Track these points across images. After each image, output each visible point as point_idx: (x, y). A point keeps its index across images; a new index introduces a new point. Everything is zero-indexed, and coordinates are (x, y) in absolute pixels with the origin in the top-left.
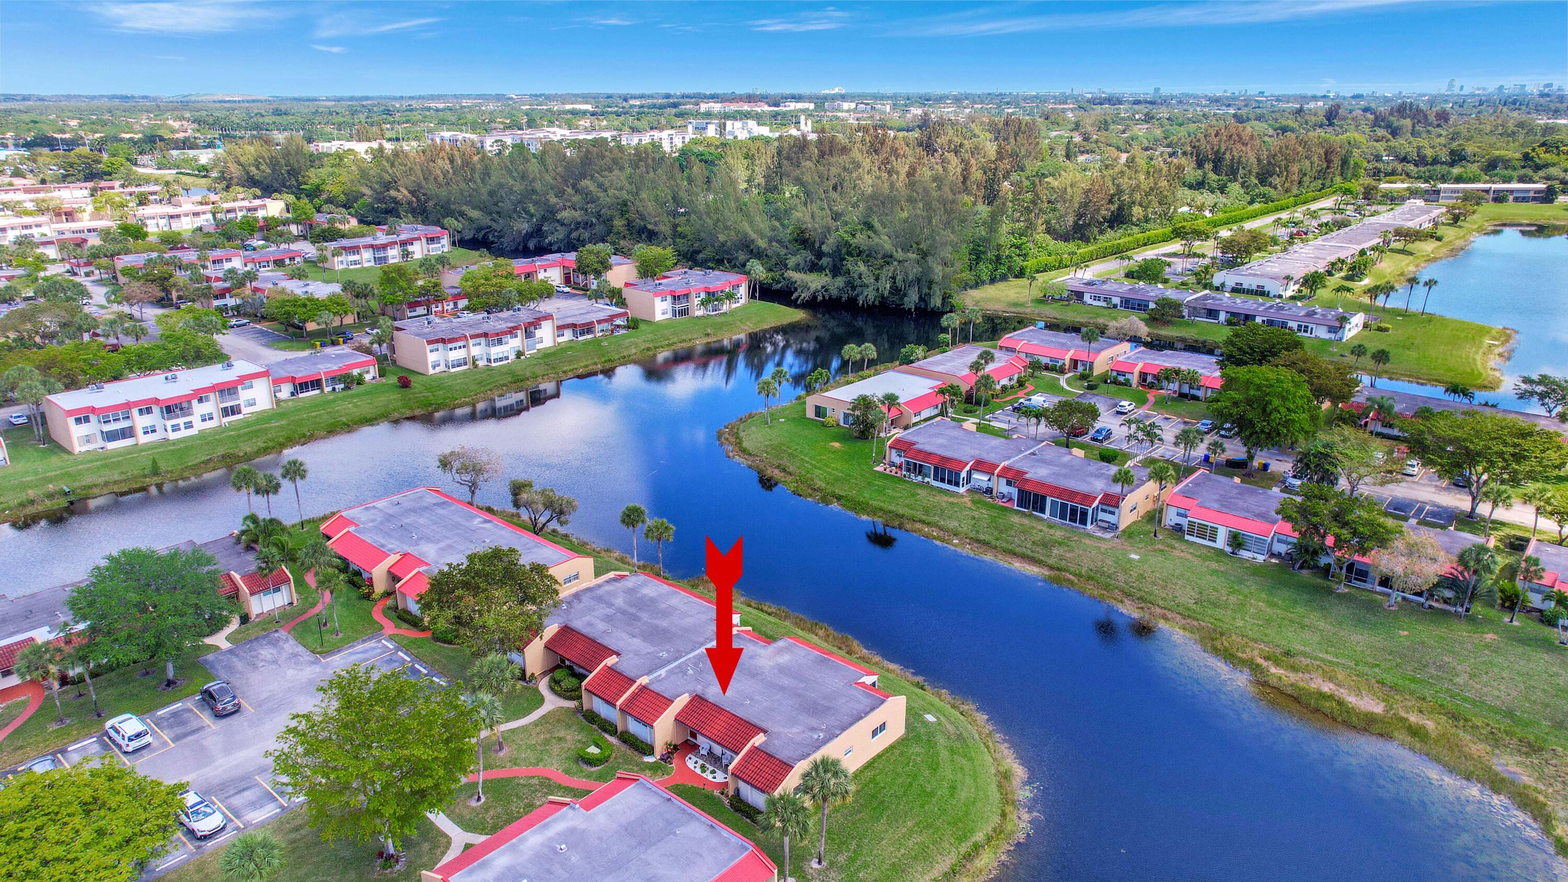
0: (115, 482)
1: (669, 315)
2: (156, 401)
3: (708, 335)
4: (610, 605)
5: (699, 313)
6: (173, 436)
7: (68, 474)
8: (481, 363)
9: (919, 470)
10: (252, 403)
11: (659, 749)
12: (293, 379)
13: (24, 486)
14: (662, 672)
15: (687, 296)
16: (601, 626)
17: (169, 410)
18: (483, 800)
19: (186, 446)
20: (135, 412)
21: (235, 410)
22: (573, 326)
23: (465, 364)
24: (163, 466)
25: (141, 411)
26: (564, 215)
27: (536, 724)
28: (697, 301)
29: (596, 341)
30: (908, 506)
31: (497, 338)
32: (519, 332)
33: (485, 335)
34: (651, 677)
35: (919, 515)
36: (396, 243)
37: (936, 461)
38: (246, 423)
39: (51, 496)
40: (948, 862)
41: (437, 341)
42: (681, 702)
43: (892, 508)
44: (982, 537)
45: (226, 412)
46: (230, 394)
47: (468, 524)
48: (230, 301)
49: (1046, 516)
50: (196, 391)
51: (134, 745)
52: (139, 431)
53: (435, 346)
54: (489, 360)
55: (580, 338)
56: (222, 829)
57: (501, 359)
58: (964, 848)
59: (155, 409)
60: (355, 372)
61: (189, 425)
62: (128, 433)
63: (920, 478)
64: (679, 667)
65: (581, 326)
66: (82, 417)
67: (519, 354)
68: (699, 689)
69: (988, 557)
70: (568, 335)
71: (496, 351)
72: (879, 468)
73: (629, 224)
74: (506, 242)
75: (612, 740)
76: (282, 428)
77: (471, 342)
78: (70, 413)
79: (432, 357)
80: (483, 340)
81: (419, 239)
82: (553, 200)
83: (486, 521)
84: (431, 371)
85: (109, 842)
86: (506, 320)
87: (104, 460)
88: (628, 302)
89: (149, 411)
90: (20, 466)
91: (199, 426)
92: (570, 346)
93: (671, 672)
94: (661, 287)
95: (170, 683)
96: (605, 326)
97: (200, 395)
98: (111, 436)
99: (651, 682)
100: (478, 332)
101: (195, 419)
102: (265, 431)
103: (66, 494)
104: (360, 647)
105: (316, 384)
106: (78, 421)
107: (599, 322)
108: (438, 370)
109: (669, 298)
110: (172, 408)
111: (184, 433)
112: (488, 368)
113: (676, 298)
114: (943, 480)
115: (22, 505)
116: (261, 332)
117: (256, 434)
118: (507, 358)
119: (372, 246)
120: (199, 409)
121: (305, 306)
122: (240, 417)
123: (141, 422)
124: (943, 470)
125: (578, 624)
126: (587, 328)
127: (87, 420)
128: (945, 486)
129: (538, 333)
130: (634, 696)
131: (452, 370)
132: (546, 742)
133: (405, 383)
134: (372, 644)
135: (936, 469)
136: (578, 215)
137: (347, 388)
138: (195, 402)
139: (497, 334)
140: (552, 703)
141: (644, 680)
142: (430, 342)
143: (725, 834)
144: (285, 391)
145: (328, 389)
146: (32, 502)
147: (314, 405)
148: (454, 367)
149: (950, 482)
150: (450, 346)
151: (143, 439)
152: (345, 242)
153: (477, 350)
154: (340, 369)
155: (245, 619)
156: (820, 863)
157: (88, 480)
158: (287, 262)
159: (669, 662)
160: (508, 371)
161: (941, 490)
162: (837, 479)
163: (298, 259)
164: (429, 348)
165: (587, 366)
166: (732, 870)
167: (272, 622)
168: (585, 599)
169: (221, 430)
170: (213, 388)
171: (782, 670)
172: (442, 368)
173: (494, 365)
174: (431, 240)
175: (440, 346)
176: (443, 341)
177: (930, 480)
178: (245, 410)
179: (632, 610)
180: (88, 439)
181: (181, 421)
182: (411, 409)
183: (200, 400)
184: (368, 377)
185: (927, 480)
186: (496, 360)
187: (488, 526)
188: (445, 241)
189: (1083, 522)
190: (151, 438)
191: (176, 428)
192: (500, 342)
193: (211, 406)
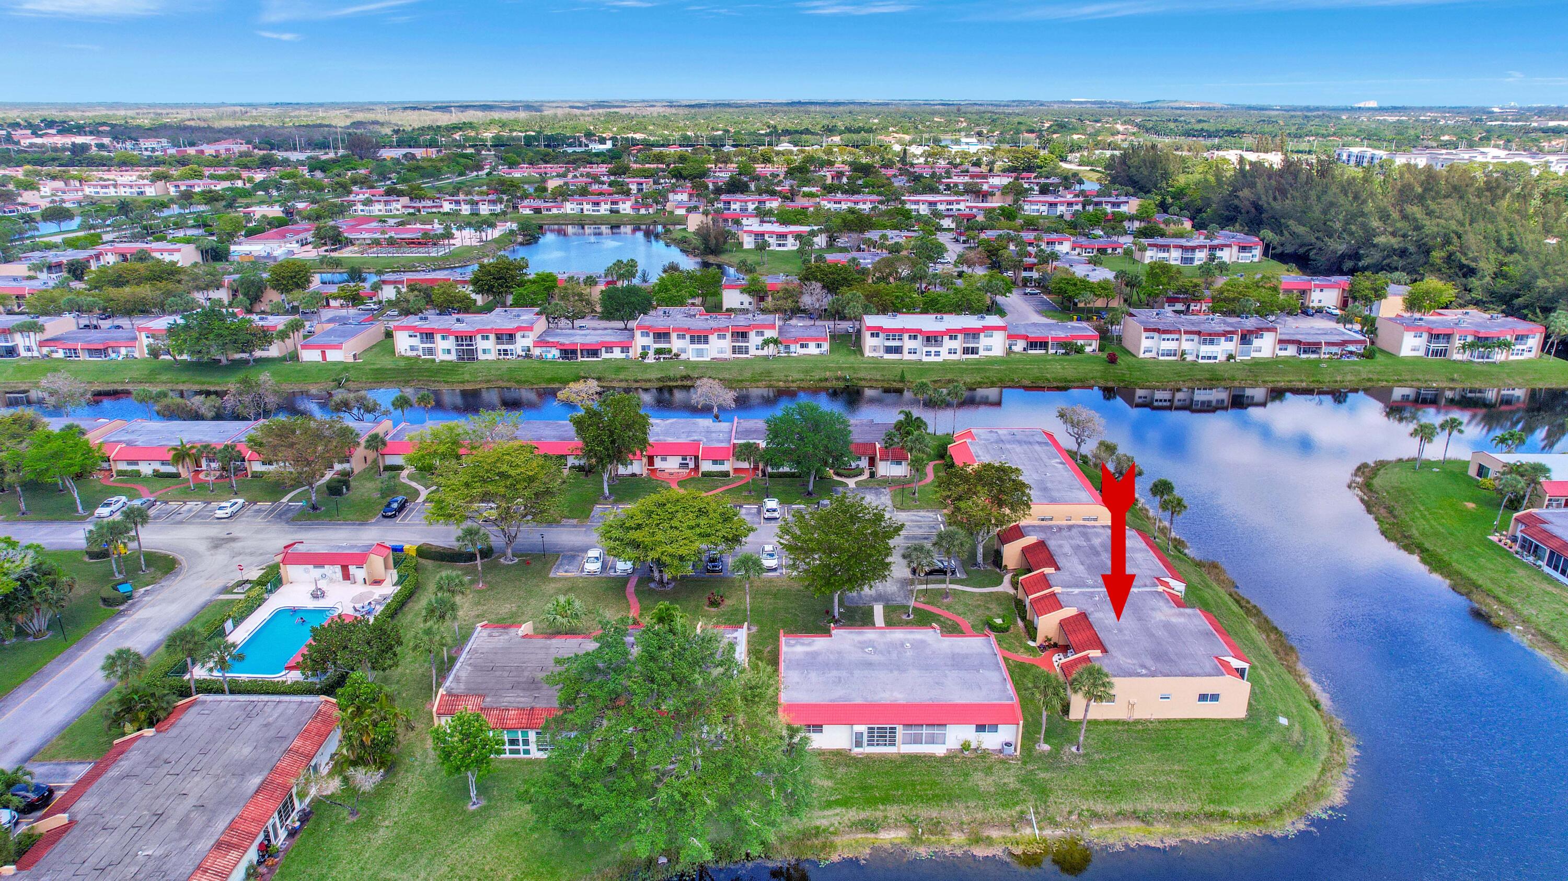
0: (876, 380)
1: (1421, 353)
2: (920, 331)
3: (1453, 380)
4: (1088, 539)
5: (1457, 356)
6: (926, 359)
7: (854, 368)
8: (1189, 358)
9: (1535, 551)
10: (989, 349)
11: (1040, 639)
12: (1026, 337)
13: (826, 369)
14: (1076, 591)
15: (1448, 337)
16: (1067, 549)
17: (928, 339)
18: (912, 617)
19: (932, 367)
20: (906, 336)
21: (974, 351)
22: (1298, 342)
23: (1175, 355)
24: (908, 376)
25: (910, 337)
26: (1381, 240)
27: (981, 594)
28: (1458, 343)
29: (1319, 361)
30: (1492, 579)
31: (1210, 337)
32: (1235, 337)
33: (1199, 333)
34: (1065, 590)
35: (1499, 592)
36: (1205, 247)
37: (1555, 545)
38: (978, 362)
39: (838, 379)
40: (1186, 807)
41: (1154, 330)
42: (1069, 612)
43: (1474, 576)
44: (1554, 633)
45: (966, 351)
46: (974, 338)
47: (1046, 460)
48: (1035, 275)
50: (948, 330)
51: (768, 515)
52: (906, 351)
53: (1152, 334)
54: (1197, 356)
55: (1303, 356)
56: (775, 570)
57: (1209, 358)
58: (1209, 808)
59: (920, 337)
60: (1080, 342)
61: (937, 354)
62: (898, 350)
63: (1531, 559)
64: (1092, 593)
65: (1305, 344)
66: (876, 332)
67: (1230, 357)
68: (1089, 609)
69: (1544, 654)
70: (1291, 351)
71: (1206, 350)
72: (1494, 538)
73: (1449, 258)
74: (1322, 261)
75: (1020, 623)
76: (999, 371)
77: (1184, 337)
78: (869, 328)
79: (1145, 343)
80: (1196, 337)
81: (1230, 246)
82: (1375, 223)
83: (1061, 463)
84: (1141, 356)
85: (698, 531)
86: (1229, 324)
87: (877, 364)
88: (1379, 332)
89: (915, 337)
90: (836, 357)
91: (944, 356)
92: (1286, 361)
93: (1083, 594)
94: (1421, 323)
95: (810, 494)
96: (1334, 349)
97: (952, 334)
98: (889, 350)
99: (1062, 593)
100: (1194, 329)
101: (944, 351)
102: (985, 370)
103: (845, 379)
104: (922, 513)
105: (1044, 345)
106: (872, 335)
107: (1328, 344)
108: (1148, 355)
109: (1425, 336)
110: (932, 338)
111: (932, 359)
112: (1194, 363)
113: (1435, 336)
114: (1555, 567)
115: (821, 380)
116: (1044, 302)
117: (979, 370)
118: (1215, 358)
119: (1181, 247)
120: (948, 343)
121: (1075, 285)
122: (976, 356)
123: (908, 344)
124: (1559, 557)
125: (1052, 544)
126: (1313, 347)
127: (877, 335)
128: (1556, 574)
129: (1256, 342)
130: (1045, 596)
131: (1161, 358)
132: (978, 606)
133: (1112, 359)
134: (931, 514)
135: (1552, 553)
136: (1395, 242)
137: (1067, 354)
138: (946, 338)
139: (1210, 335)
140: (1005, 587)
141: (1057, 590)
142: (1146, 330)
143: (1008, 687)
144: (1019, 346)
145: (1051, 351)
146: (826, 380)
147: (1036, 360)
148: (1163, 355)
149: (1563, 572)
150: (1164, 336)
151: (906, 356)
152: (1160, 241)
153: (1188, 345)
154: (1066, 338)
155: (872, 475)
156: (1078, 749)
157: (862, 375)
158: (1110, 251)
159: (1088, 586)
160: (1211, 369)
161: (1548, 578)
162: (1437, 534)
163: (1119, 250)
164: (1144, 335)
165: (1290, 381)
166: (995, 705)
167: (888, 482)
168: (1074, 531)
169: (959, 362)
170: (960, 331)
171: (1167, 626)
172: (1153, 354)
173: (1200, 361)
174: (1243, 249)
175: (1156, 335)
176: (1157, 330)
177: (1542, 564)
178: (982, 353)
179: (1099, 549)
180: (875, 349)
181: (933, 350)
182: (1107, 380)
183: (951, 338)
184: (1088, 349)
185: (1539, 563)
186: (1203, 358)
187: (1060, 466)
188: (1258, 252)
190: (913, 357)
191: (928, 354)
192: (1212, 342)
193: (957, 344)
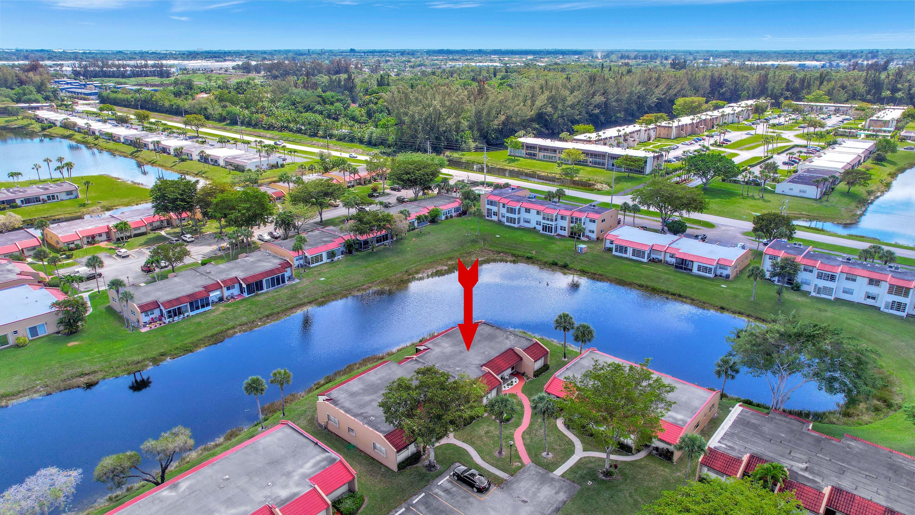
9: (179, 312)
37: (189, 300)
49: (265, 290)
63: (182, 316)
114: (198, 308)
124: (196, 302)
128: (201, 310)
135: (190, 304)
149: (203, 306)
161: (198, 315)
177: (189, 313)
185: (186, 314)
189: (283, 282)
